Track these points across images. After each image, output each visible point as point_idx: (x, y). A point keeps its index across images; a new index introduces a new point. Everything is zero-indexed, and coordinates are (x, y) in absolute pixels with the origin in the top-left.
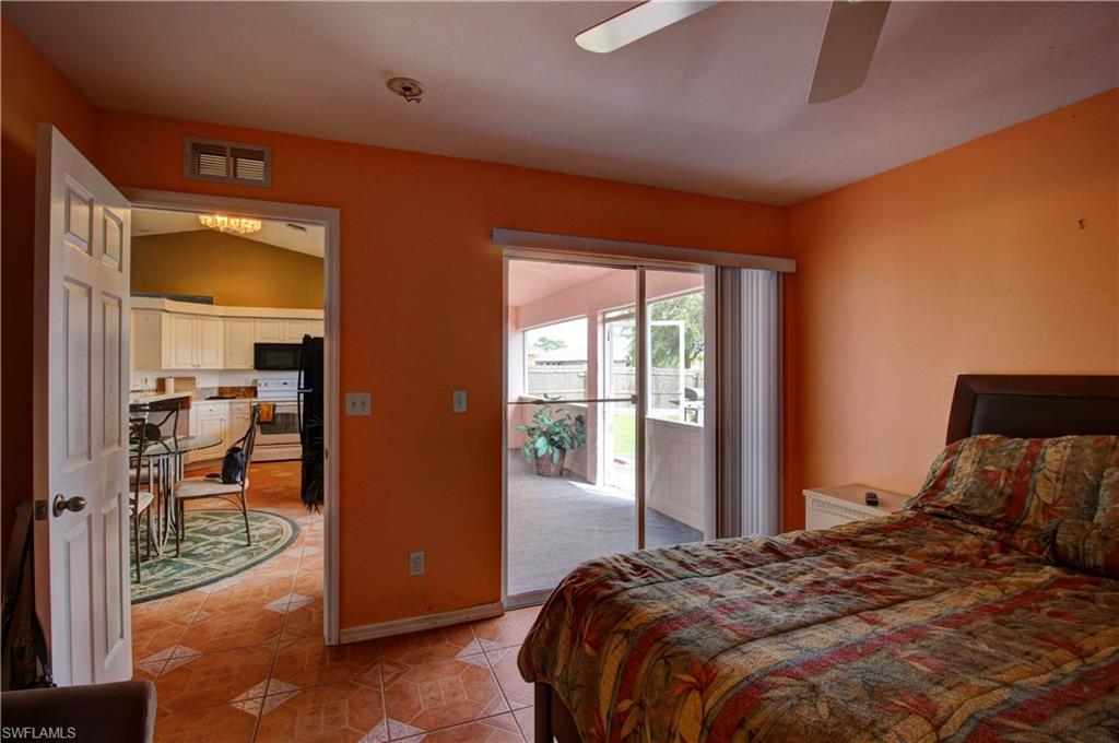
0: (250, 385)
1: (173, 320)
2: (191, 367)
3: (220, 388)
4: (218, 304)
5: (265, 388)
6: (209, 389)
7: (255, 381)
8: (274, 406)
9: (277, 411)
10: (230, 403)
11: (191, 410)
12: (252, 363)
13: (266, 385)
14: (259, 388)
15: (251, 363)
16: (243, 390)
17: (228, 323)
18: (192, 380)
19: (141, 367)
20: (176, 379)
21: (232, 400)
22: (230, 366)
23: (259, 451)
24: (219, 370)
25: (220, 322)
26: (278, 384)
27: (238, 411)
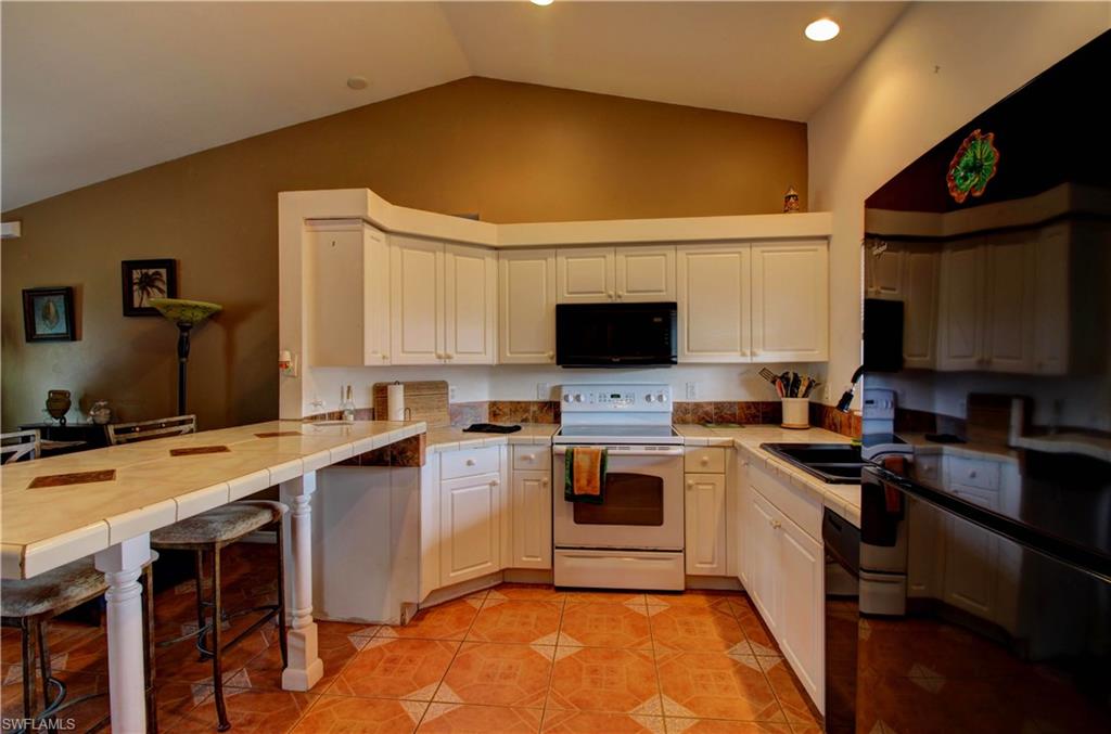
0: (546, 397)
1: (396, 249)
2: (434, 361)
3: (493, 404)
4: (483, 220)
5: (576, 407)
6: (473, 406)
7: (557, 390)
8: (604, 456)
9: (611, 468)
10: (511, 444)
11: (423, 468)
12: (552, 352)
13: (578, 398)
14: (564, 407)
15: (547, 351)
16: (534, 408)
17: (505, 263)
18: (441, 387)
19: (323, 361)
20: (408, 387)
21: (514, 436)
22: (509, 358)
23: (571, 562)
24: (490, 367)
25: (490, 261)
26: (602, 397)
27: (525, 464)
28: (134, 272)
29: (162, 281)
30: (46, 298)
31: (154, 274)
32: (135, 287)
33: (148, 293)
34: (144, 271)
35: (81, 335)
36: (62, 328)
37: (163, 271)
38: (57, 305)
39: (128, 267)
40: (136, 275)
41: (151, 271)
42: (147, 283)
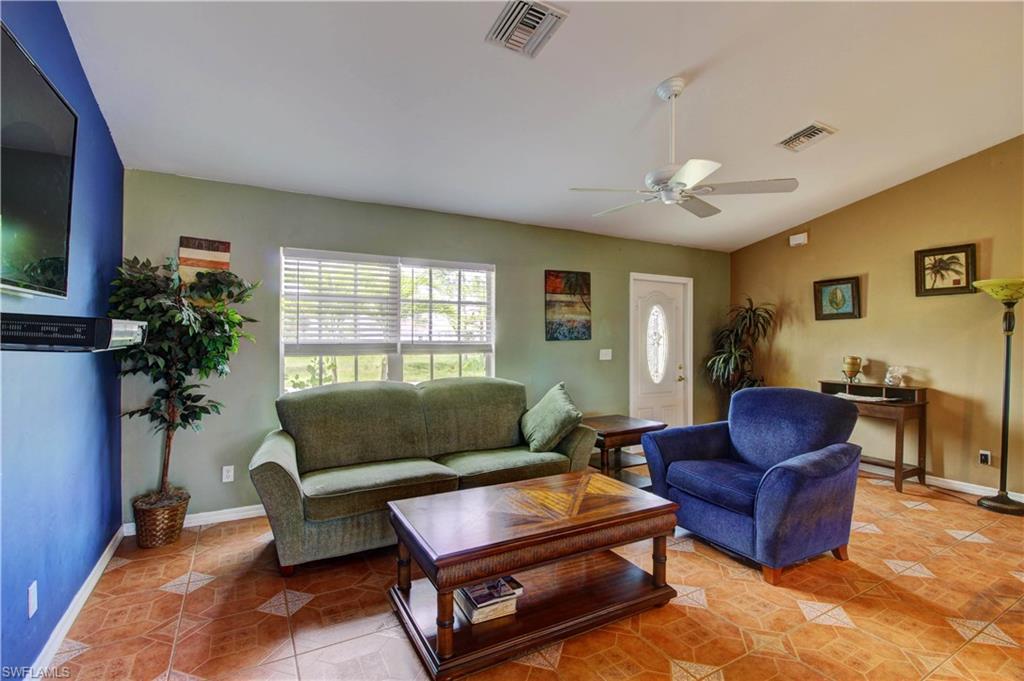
28: (927, 259)
29: (961, 264)
30: (834, 287)
31: (948, 259)
32: (927, 272)
33: (942, 276)
34: (938, 257)
35: (866, 312)
36: (848, 308)
37: (962, 256)
38: (845, 291)
39: (920, 255)
40: (929, 261)
41: (946, 257)
42: (940, 268)
